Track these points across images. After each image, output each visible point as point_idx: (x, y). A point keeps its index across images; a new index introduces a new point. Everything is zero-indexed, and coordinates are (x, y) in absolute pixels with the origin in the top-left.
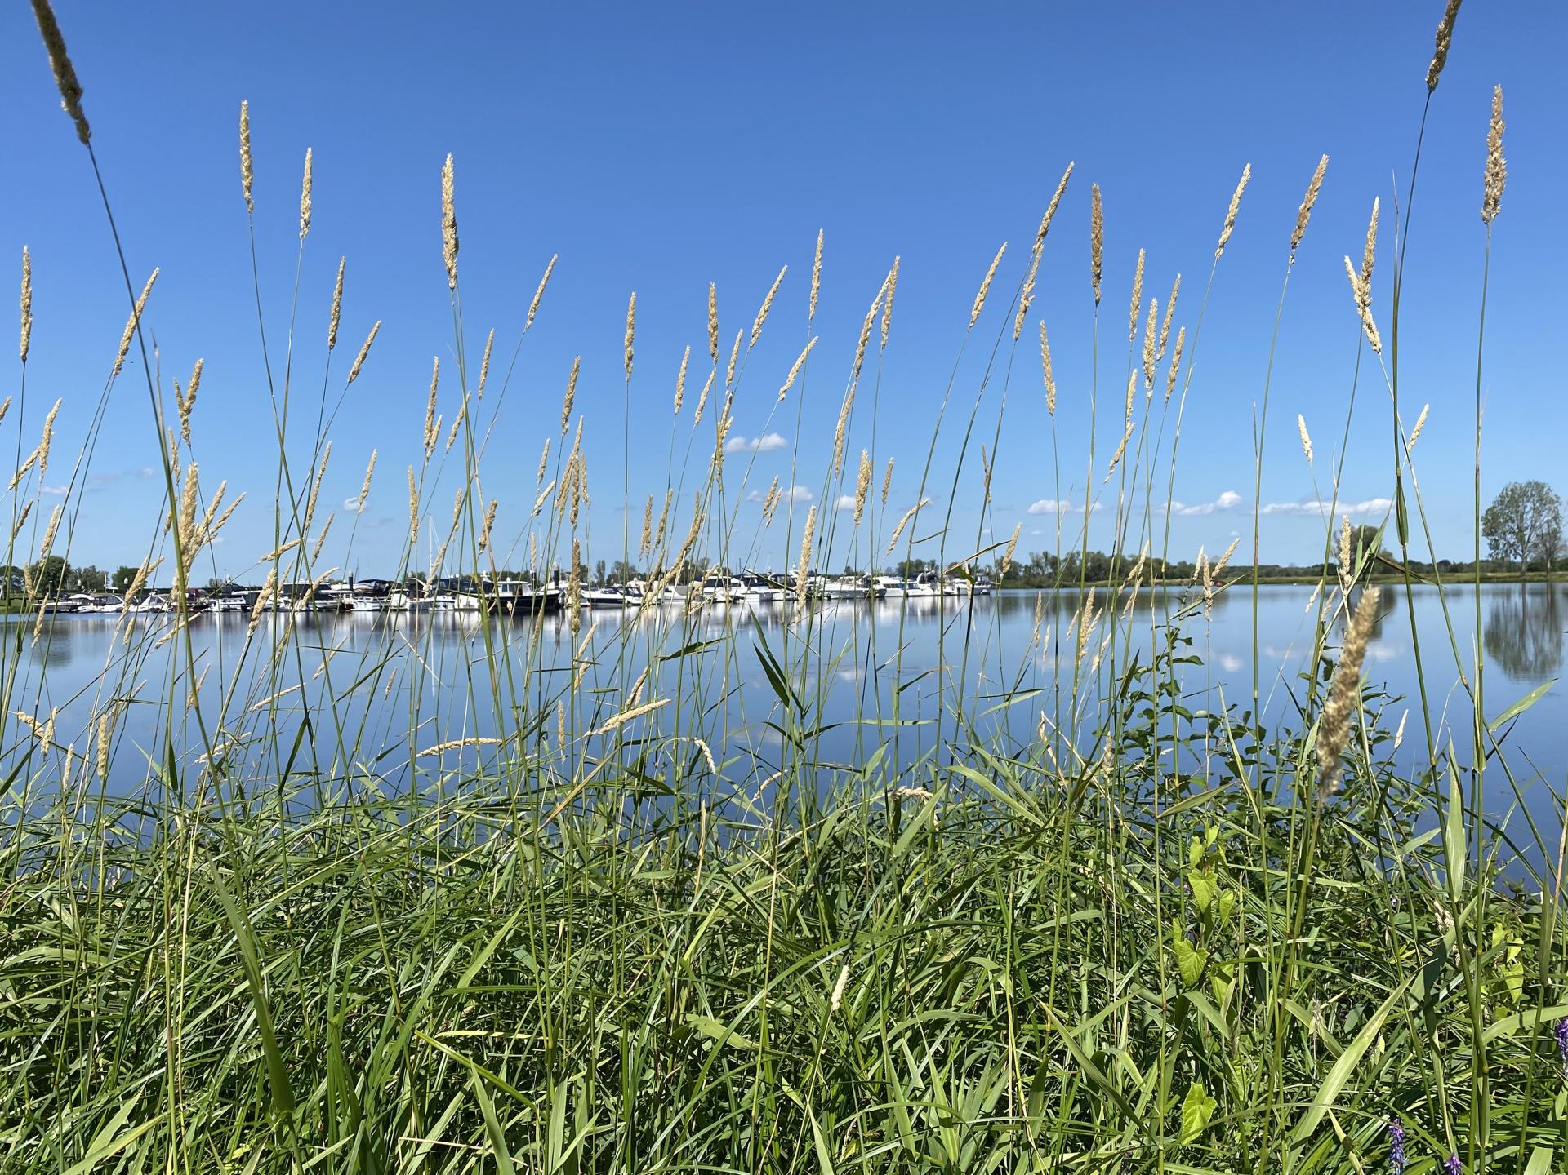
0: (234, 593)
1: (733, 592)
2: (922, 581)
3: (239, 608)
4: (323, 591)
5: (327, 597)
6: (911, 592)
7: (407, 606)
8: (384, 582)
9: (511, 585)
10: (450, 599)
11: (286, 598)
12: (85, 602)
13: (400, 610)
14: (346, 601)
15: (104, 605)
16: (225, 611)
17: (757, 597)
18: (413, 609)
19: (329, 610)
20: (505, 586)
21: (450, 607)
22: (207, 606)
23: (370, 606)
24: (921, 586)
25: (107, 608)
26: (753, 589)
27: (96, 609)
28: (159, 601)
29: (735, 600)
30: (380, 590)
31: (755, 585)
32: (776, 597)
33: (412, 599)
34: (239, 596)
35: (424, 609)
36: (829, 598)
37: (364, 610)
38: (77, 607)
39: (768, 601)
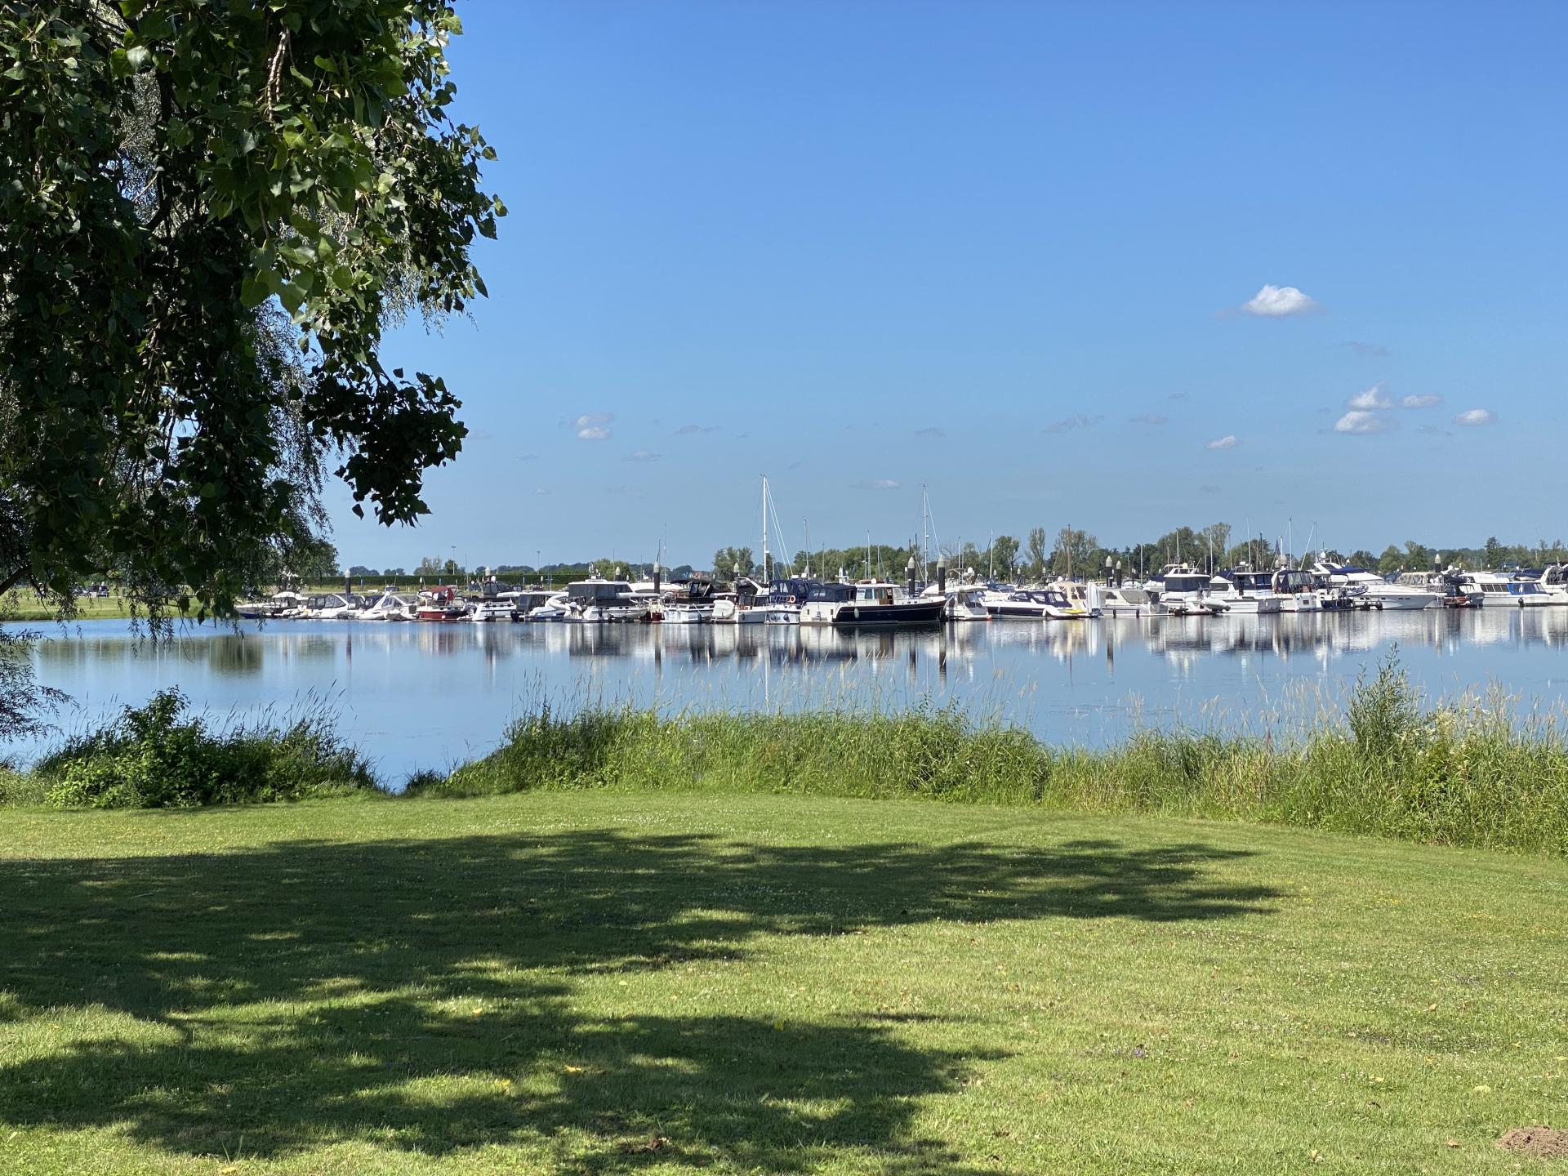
0: (500, 595)
1: (1216, 598)
2: (1552, 580)
3: (508, 616)
4: (622, 595)
5: (626, 602)
6: (1528, 598)
7: (736, 618)
8: (705, 584)
9: (877, 590)
10: (793, 608)
11: (573, 604)
12: (292, 603)
13: (725, 622)
14: (654, 608)
15: (321, 607)
16: (488, 619)
17: (1254, 607)
18: (745, 621)
19: (629, 620)
20: (868, 591)
21: (793, 619)
22: (465, 613)
23: (685, 617)
24: (1549, 588)
25: (327, 613)
26: (1247, 593)
27: (310, 613)
28: (397, 604)
29: (1215, 612)
30: (699, 594)
31: (1251, 587)
32: (1285, 605)
33: (741, 607)
34: (506, 599)
35: (758, 621)
36: (1380, 608)
37: (678, 621)
38: (280, 610)
39: (1272, 611)
